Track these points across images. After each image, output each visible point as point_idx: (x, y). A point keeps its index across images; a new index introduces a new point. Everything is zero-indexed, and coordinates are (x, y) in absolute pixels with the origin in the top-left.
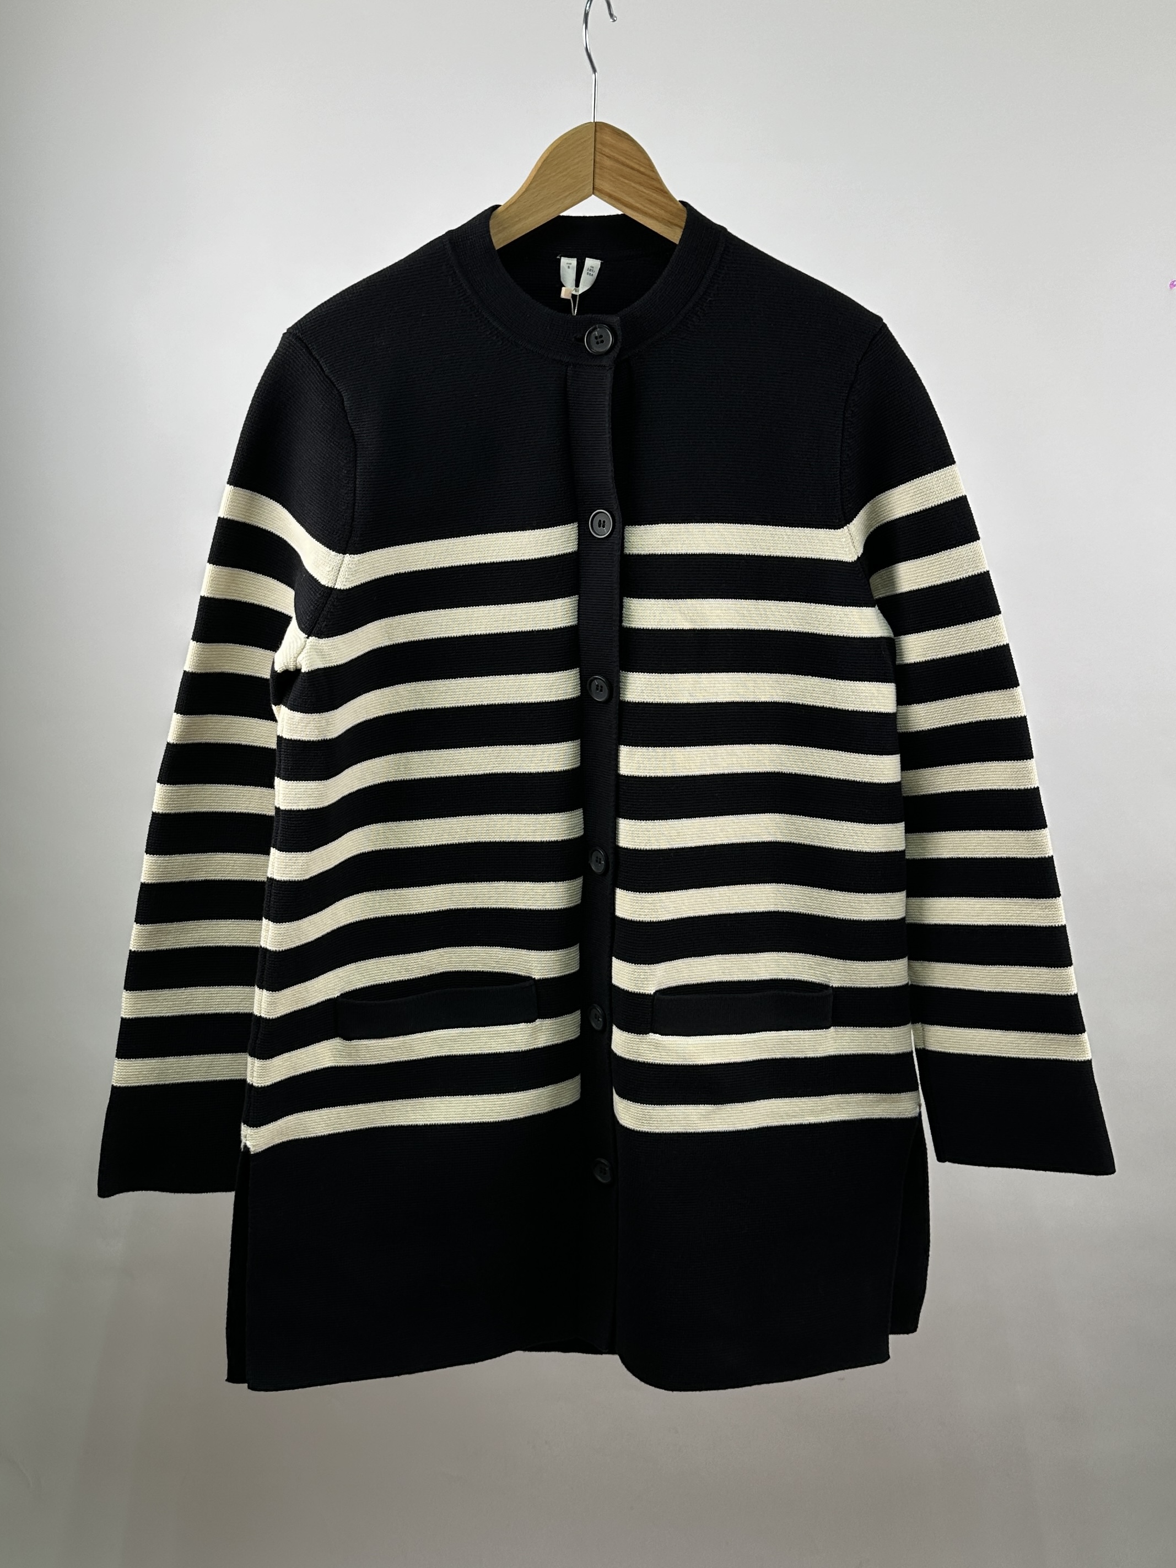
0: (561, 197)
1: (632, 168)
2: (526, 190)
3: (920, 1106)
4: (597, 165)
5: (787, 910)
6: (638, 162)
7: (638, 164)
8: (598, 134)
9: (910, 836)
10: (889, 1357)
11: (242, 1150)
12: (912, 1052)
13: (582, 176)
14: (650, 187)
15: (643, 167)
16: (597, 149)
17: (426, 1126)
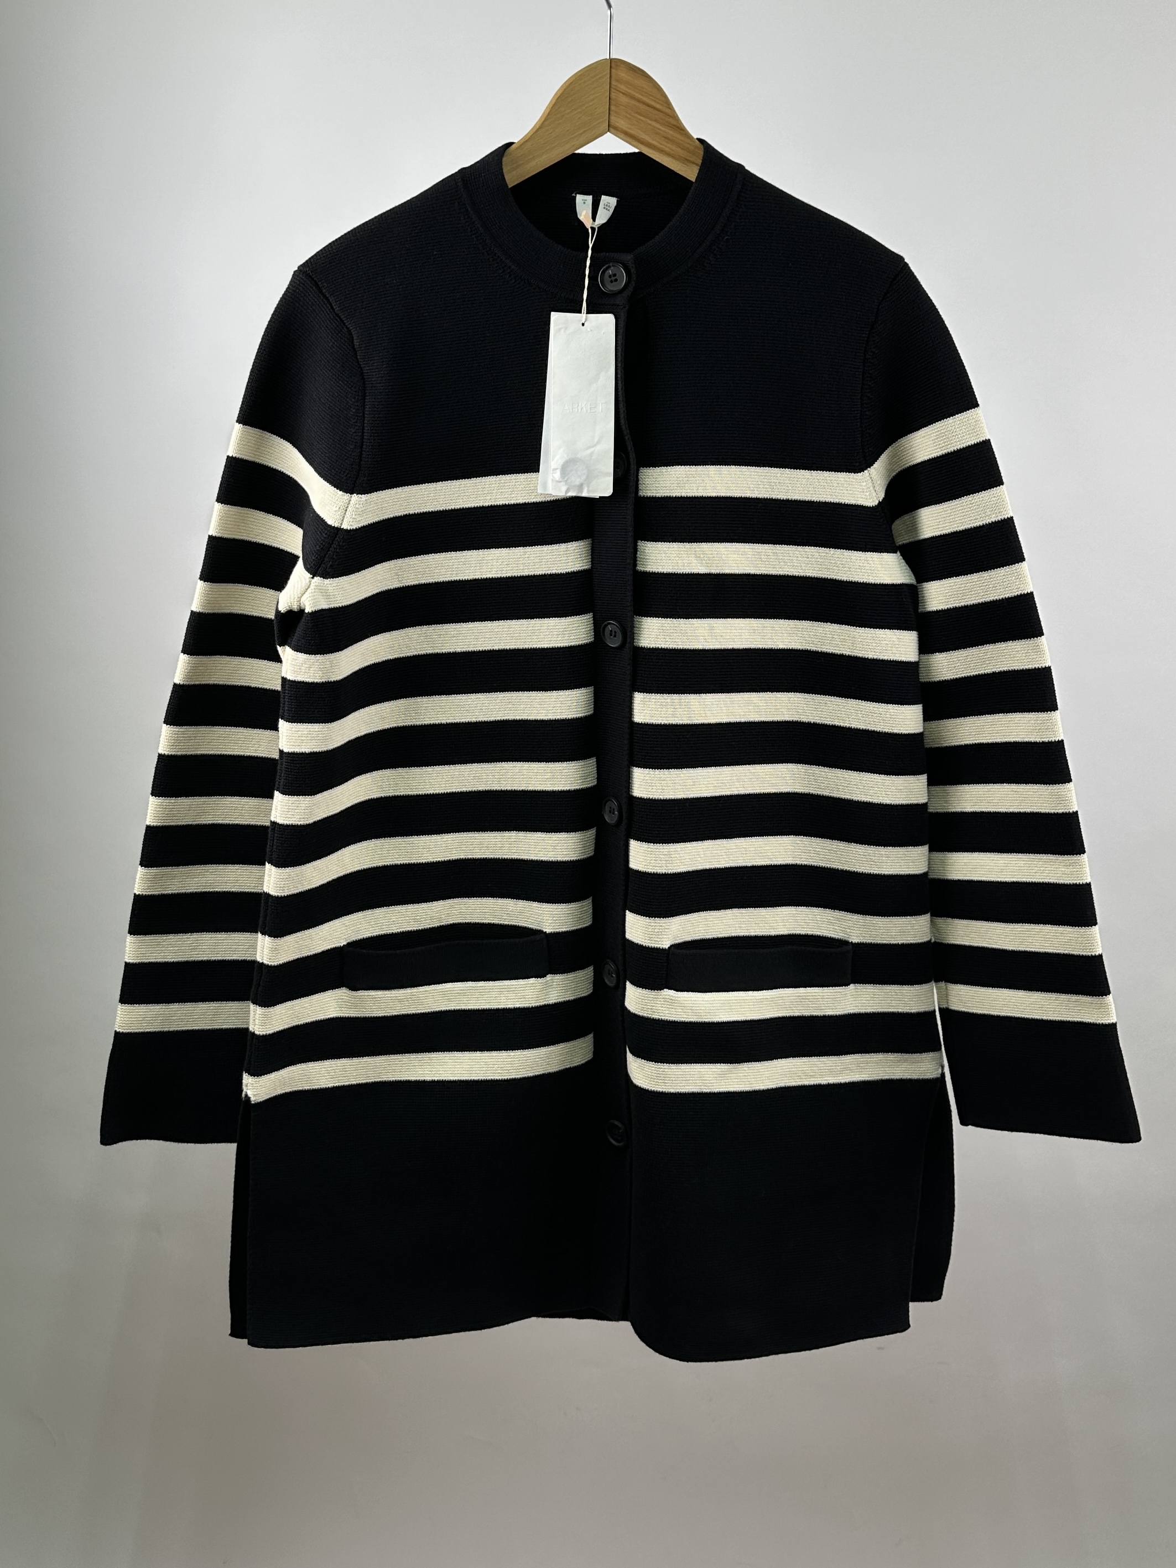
0: (576, 134)
1: (648, 105)
2: (540, 127)
3: (943, 1067)
4: (613, 102)
5: (806, 863)
6: (654, 99)
7: (655, 101)
8: (613, 71)
9: (933, 788)
10: (909, 1326)
11: (243, 1099)
12: (934, 1011)
13: (597, 113)
14: (667, 124)
15: (658, 103)
16: (612, 85)
17: (433, 1082)
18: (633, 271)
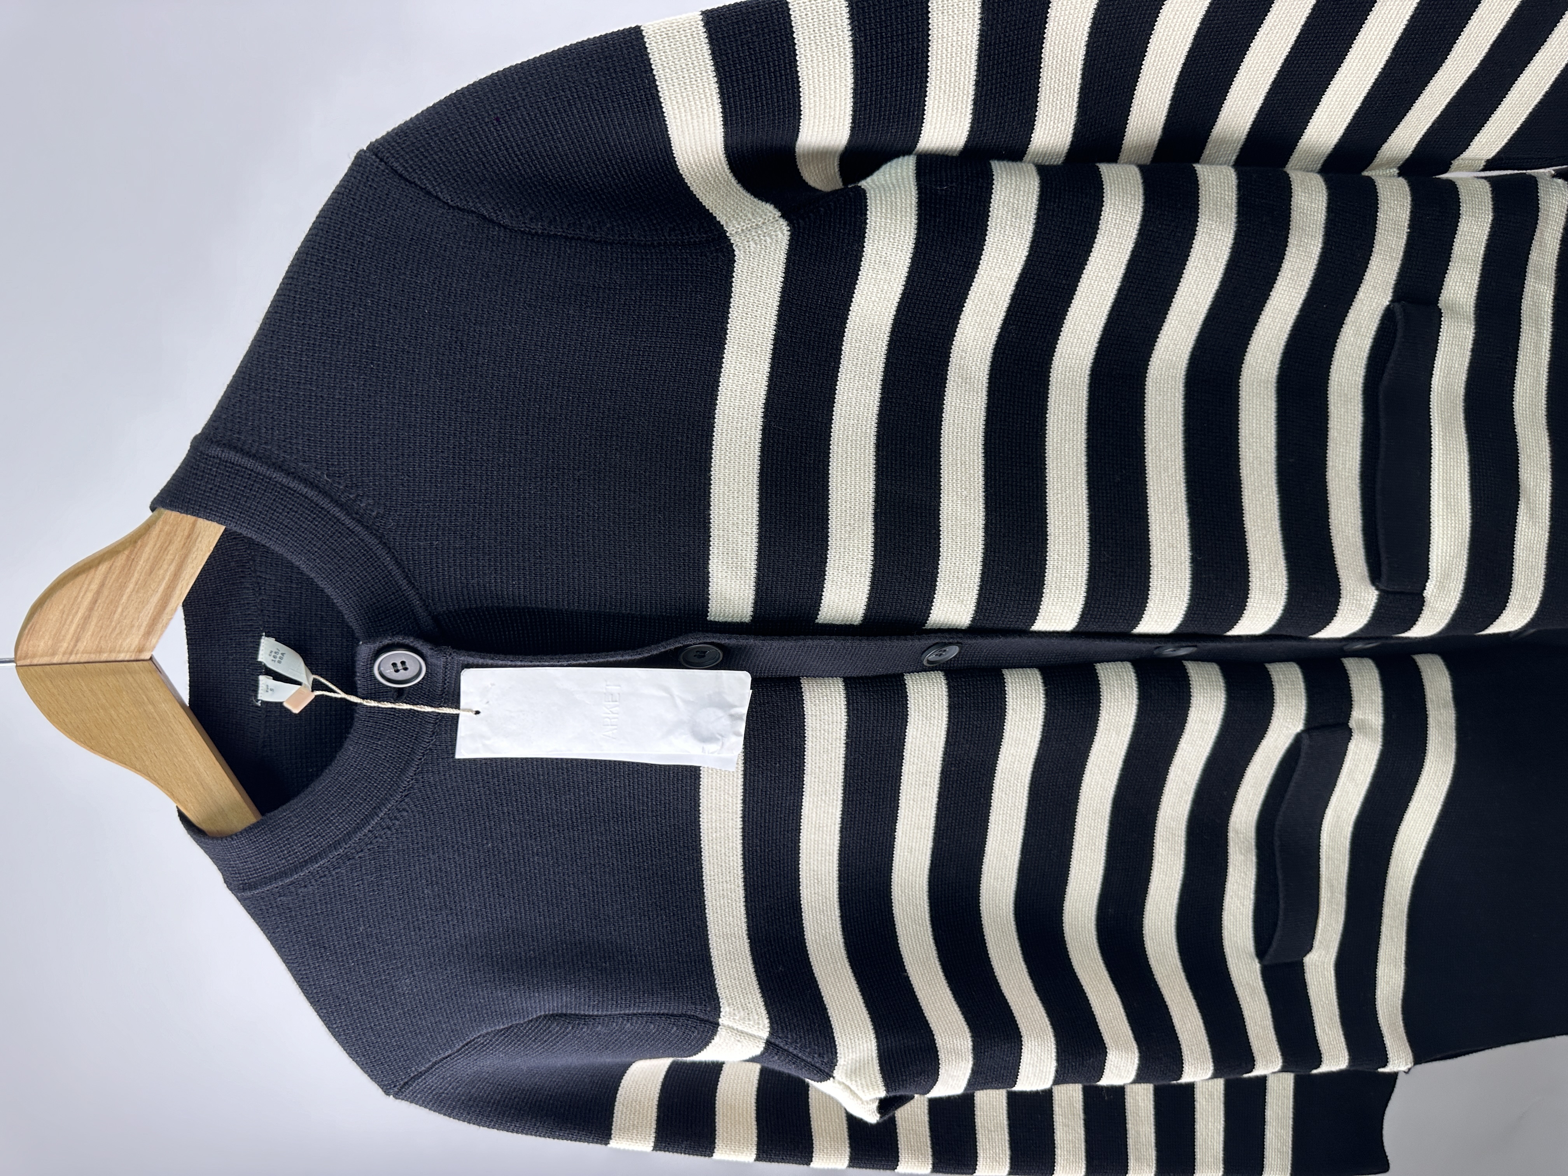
4: (93, 657)
13: (115, 682)
16: (64, 661)
18: (386, 642)
